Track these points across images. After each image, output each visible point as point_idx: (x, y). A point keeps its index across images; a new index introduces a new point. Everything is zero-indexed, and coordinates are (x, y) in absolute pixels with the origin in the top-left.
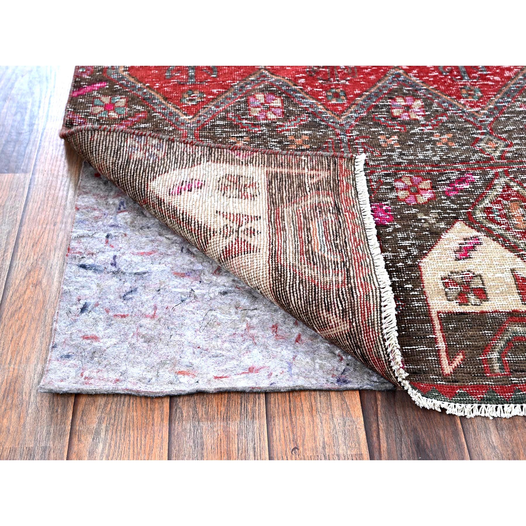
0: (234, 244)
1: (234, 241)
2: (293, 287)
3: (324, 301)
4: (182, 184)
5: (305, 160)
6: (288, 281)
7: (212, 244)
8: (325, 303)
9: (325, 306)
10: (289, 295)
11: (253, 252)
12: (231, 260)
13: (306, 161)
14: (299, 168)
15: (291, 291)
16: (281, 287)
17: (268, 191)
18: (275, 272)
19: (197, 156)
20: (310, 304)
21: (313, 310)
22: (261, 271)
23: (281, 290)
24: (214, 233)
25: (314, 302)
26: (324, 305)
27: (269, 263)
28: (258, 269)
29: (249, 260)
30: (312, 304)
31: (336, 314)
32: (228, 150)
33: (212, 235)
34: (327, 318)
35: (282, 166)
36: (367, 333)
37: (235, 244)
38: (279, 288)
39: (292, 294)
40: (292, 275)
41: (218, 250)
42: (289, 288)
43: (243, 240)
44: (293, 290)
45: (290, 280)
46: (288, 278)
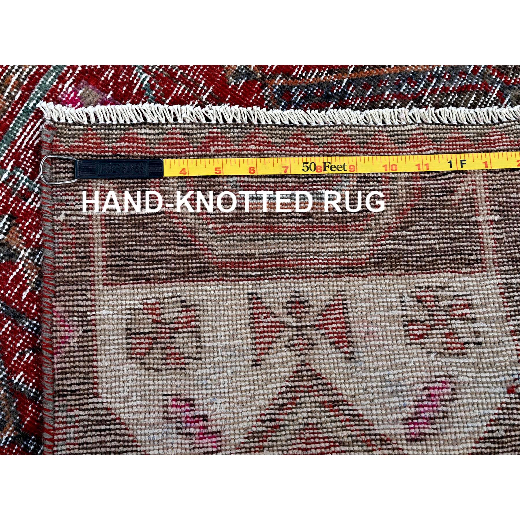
0: (327, 331)
1: (323, 331)
2: (411, 240)
3: (439, 196)
4: (190, 434)
5: (66, 215)
6: (401, 247)
7: (323, 366)
8: (443, 196)
9: (447, 195)
10: (421, 247)
11: (346, 300)
12: (354, 334)
13: (69, 212)
14: (90, 227)
15: (417, 242)
16: (407, 257)
17: (165, 281)
18: (383, 267)
19: (86, 417)
20: (440, 217)
21: (448, 213)
22: (379, 286)
23: (412, 257)
24: (305, 365)
25: (438, 211)
26: (445, 197)
27: (367, 276)
28: (375, 291)
29: (359, 304)
30: (440, 213)
31: (460, 182)
32: (55, 360)
33: (308, 367)
34: (463, 195)
35: (90, 257)
36: (490, 144)
37: (328, 328)
38: (408, 261)
39: (421, 242)
40: (392, 242)
41: (334, 356)
42: (411, 245)
43: (320, 317)
44: (415, 240)
45: (399, 244)
46: (396, 246)
